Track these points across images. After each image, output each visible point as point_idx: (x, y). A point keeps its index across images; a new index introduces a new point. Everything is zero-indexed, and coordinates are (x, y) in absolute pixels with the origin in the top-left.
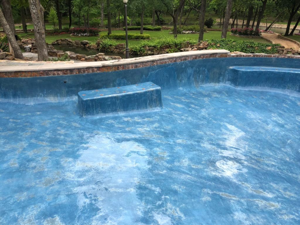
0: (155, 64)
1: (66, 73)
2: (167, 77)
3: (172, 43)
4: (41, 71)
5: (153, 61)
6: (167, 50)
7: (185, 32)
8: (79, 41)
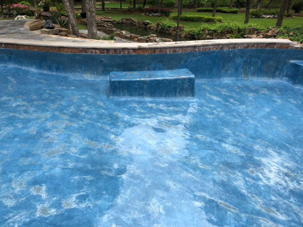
0: (196, 49)
1: (103, 52)
2: (209, 65)
3: (235, 28)
4: (80, 48)
5: (195, 47)
6: (229, 35)
7: (265, 17)
8: (141, 21)
